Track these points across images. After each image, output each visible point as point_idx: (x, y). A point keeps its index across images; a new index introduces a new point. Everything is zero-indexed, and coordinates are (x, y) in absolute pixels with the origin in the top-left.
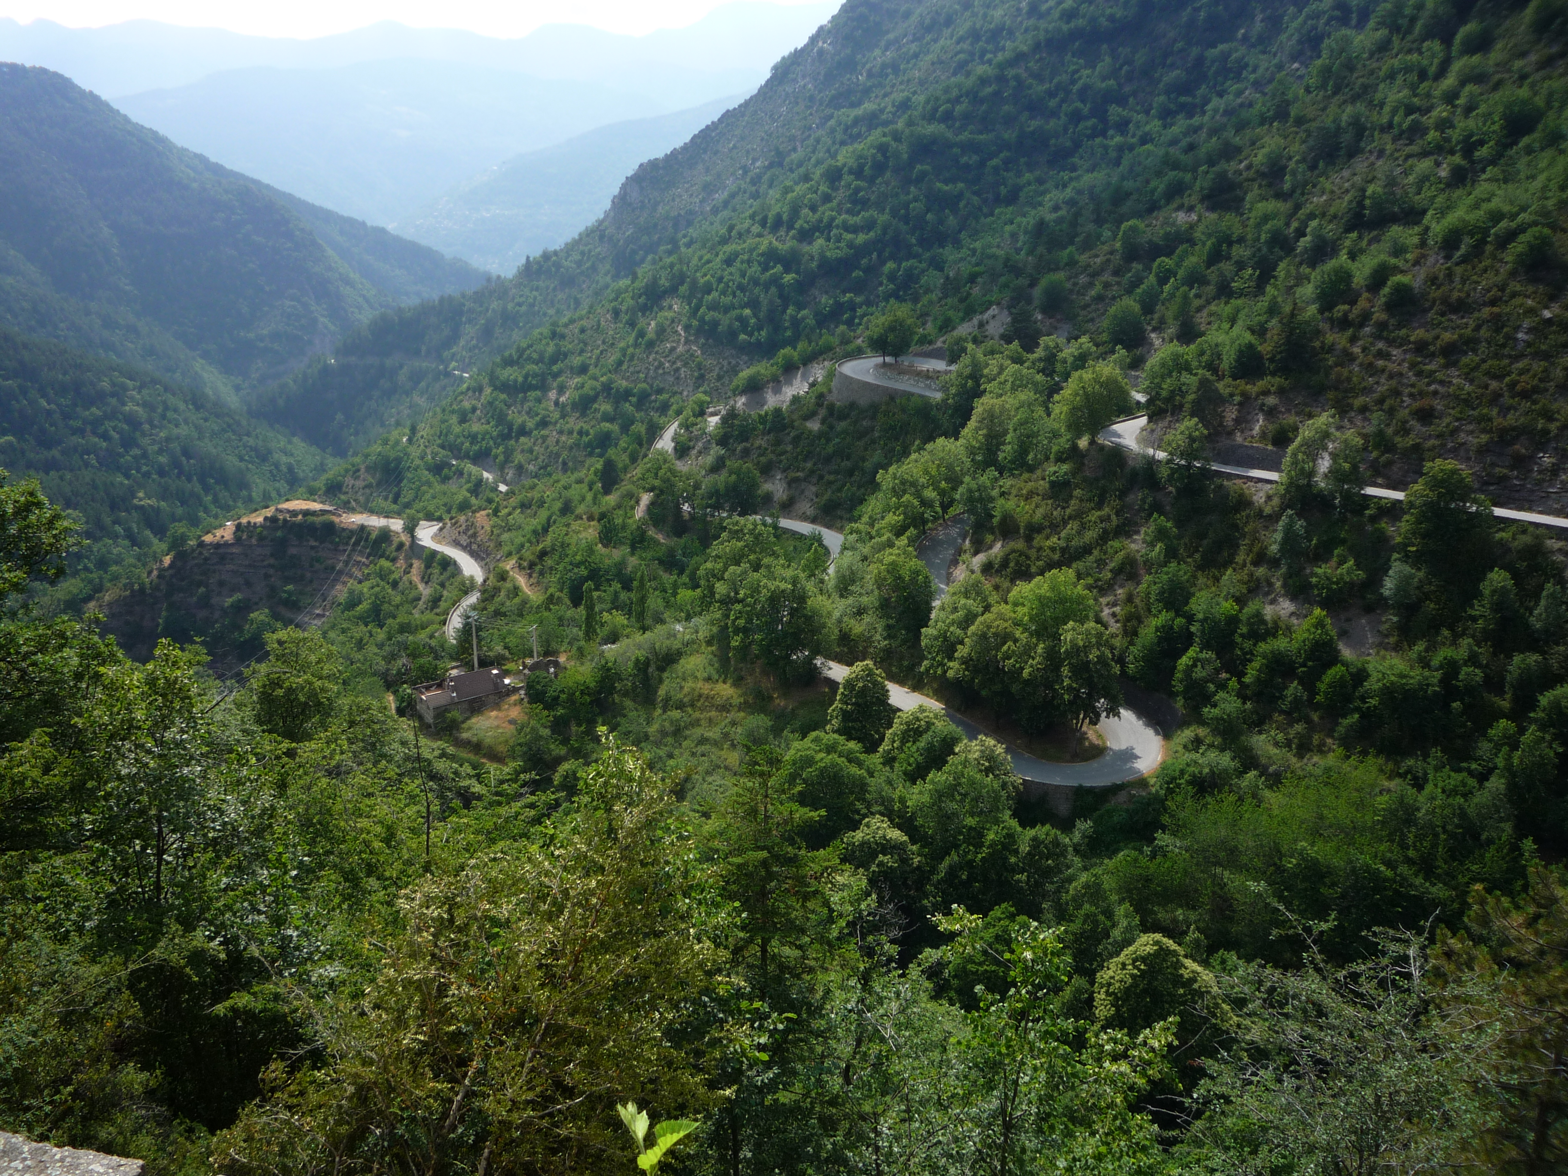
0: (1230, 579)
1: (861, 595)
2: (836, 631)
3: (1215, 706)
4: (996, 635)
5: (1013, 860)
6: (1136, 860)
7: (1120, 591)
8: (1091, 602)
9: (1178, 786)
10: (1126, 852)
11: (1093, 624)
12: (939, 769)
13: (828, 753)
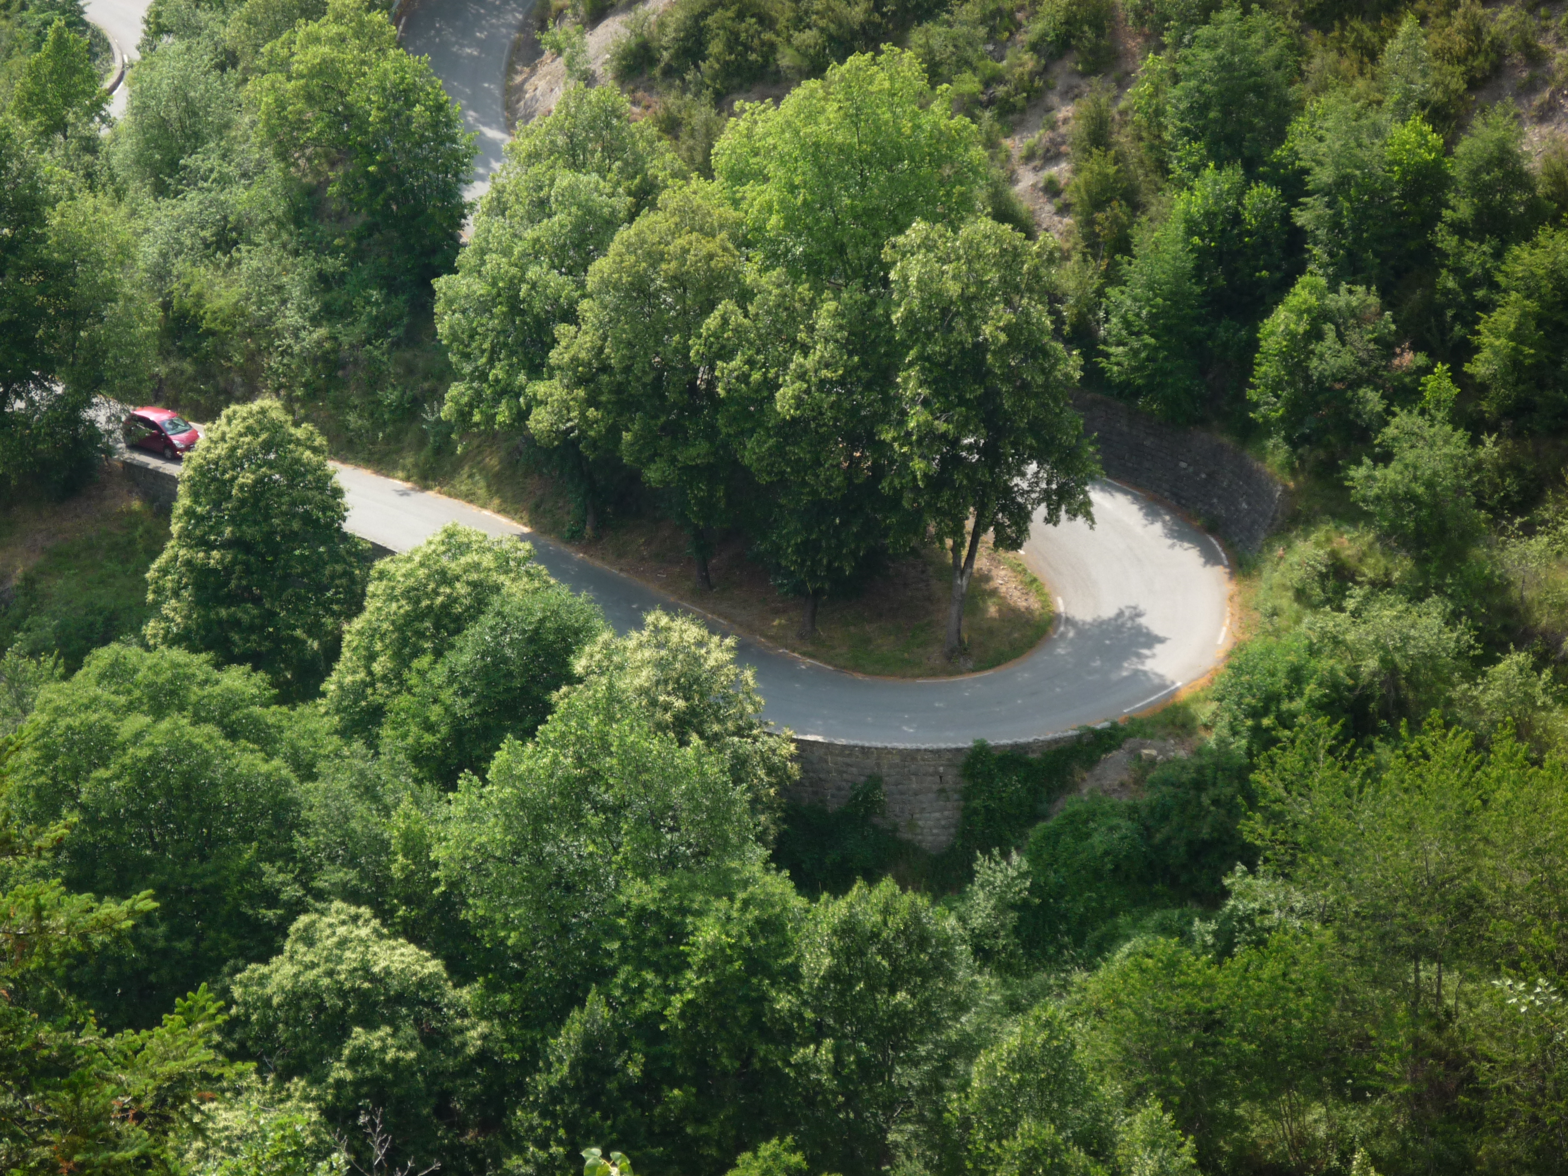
0: (1411, 50)
1: (224, 181)
2: (153, 308)
3: (1385, 457)
4: (678, 281)
5: (784, 1002)
6: (1172, 965)
7: (1065, 111)
8: (977, 153)
9: (1286, 721)
10: (1138, 942)
11: (986, 224)
12: (528, 734)
13: (159, 711)
